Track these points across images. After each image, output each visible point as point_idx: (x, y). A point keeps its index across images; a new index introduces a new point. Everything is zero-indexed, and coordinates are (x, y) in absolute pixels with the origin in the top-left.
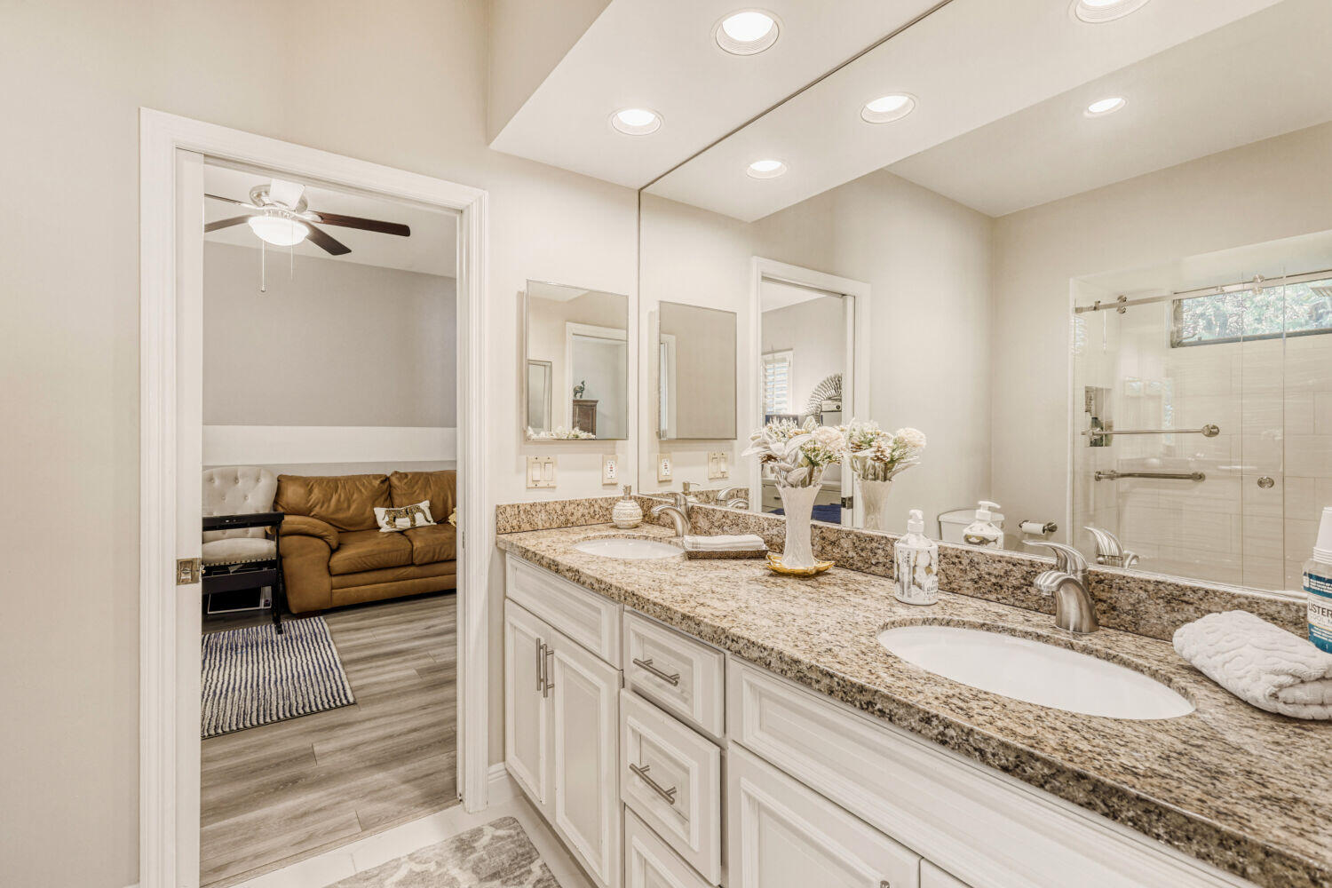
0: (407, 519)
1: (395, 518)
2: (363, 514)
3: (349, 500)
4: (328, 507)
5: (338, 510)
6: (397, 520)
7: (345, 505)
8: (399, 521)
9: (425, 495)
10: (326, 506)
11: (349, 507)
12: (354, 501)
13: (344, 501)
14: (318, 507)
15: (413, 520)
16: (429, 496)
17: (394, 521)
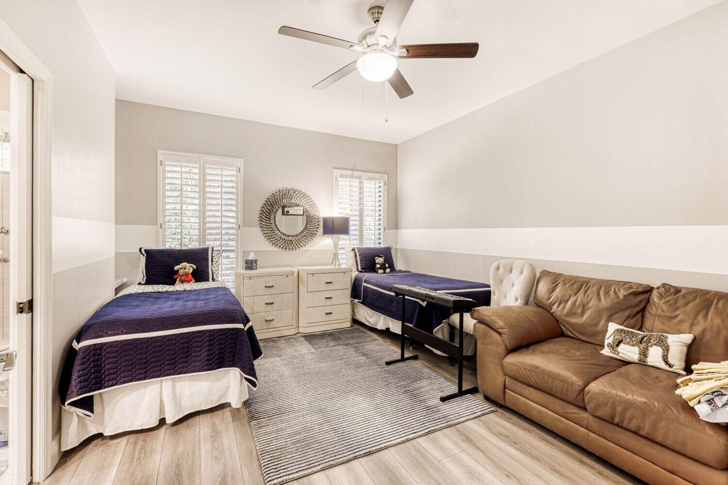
0: (636, 350)
1: (620, 342)
2: (597, 325)
3: (584, 306)
4: (564, 308)
5: (571, 313)
6: (622, 346)
7: (580, 310)
8: (623, 348)
9: (692, 325)
10: (562, 305)
11: (583, 314)
12: (589, 308)
13: (579, 306)
14: (556, 305)
15: (644, 354)
16: (698, 329)
17: (617, 345)
